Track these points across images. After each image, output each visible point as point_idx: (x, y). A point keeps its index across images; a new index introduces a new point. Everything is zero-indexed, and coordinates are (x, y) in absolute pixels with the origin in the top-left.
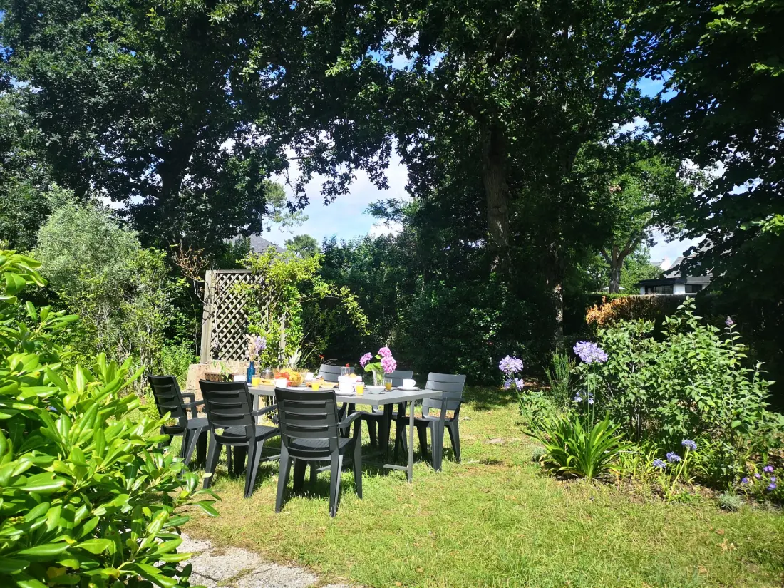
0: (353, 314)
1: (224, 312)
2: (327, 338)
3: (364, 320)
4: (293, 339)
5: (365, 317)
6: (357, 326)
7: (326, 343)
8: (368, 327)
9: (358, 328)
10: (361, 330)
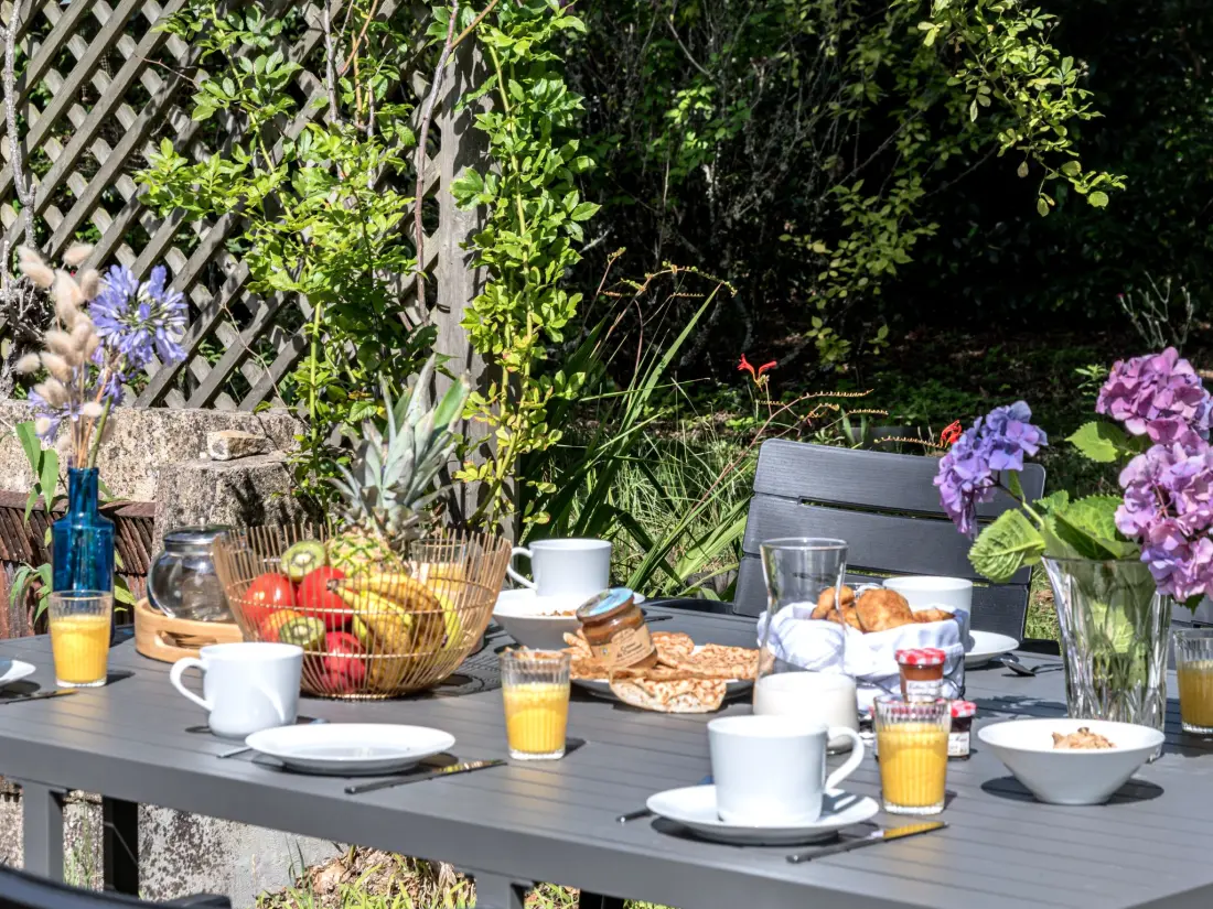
0: (969, 50)
1: (62, 62)
2: (910, 190)
3: (1055, 92)
4: (518, 245)
5: (1067, 73)
6: (1008, 139)
7: (905, 225)
8: (1094, 147)
9: (1015, 155)
10: (1037, 172)
